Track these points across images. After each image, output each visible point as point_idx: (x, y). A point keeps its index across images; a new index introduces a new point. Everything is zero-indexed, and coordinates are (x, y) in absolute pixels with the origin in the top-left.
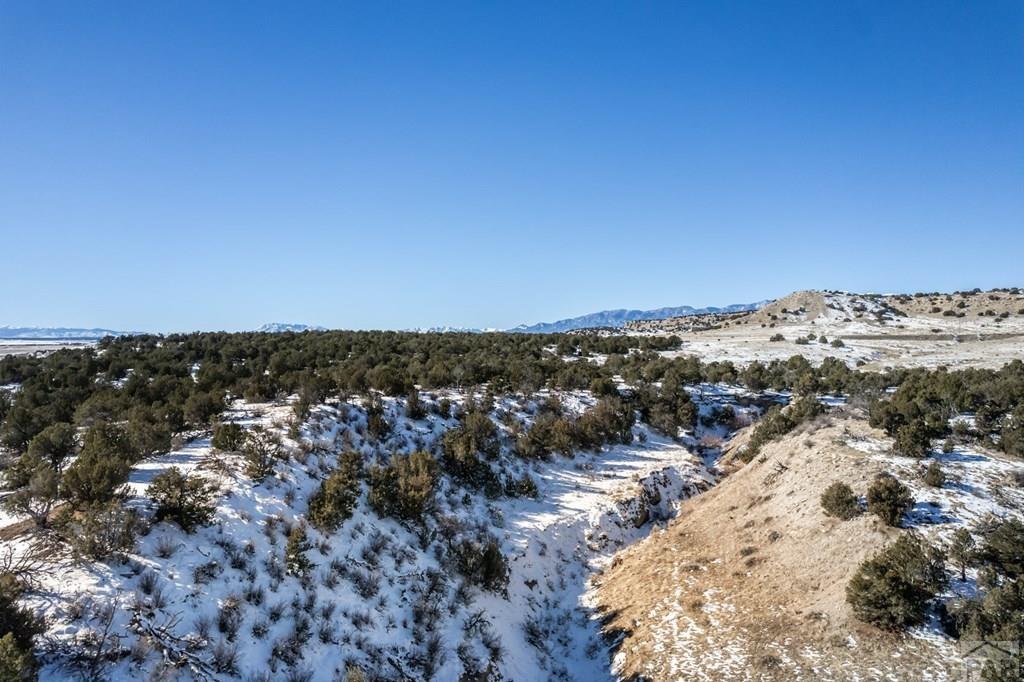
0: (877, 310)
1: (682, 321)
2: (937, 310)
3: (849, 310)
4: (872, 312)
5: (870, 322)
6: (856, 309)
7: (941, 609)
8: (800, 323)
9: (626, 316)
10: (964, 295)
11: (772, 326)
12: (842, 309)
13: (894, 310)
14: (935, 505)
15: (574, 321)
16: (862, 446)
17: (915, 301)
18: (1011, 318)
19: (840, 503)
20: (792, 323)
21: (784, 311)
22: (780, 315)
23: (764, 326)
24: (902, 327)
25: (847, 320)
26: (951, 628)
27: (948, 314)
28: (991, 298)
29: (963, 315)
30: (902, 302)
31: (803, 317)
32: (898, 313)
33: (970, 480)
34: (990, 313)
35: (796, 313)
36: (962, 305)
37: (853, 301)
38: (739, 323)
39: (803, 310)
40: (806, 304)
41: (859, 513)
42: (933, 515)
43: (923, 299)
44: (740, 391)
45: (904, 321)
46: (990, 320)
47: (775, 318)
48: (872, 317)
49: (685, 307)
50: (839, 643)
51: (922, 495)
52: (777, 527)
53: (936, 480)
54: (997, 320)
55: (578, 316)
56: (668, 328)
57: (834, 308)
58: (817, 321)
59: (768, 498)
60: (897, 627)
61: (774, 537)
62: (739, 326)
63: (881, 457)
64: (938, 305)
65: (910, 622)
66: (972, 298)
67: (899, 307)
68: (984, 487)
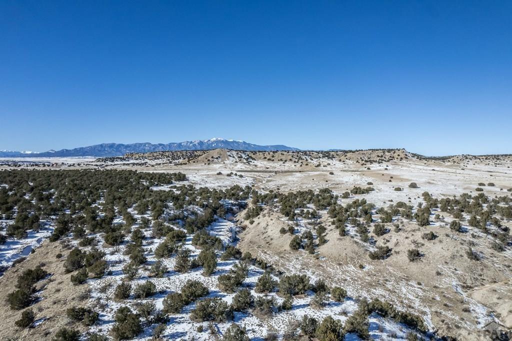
0: (246, 158)
1: (155, 154)
2: (265, 158)
3: (236, 157)
4: (244, 158)
5: (244, 163)
6: (239, 157)
7: (302, 246)
8: (219, 163)
9: (115, 147)
10: (274, 152)
11: (209, 164)
12: (234, 157)
13: (251, 157)
14: (298, 230)
15: (85, 148)
16: (282, 219)
17: (258, 154)
18: (287, 162)
19: (283, 231)
20: (216, 163)
21: (212, 157)
22: (211, 159)
23: (205, 164)
24: (256, 166)
25: (236, 162)
26: (303, 248)
27: (269, 160)
28: (282, 154)
29: (273, 160)
30: (254, 154)
31: (220, 160)
32: (253, 159)
33: (302, 224)
34: (281, 160)
35: (217, 158)
36: (273, 157)
37: (237, 154)
38: (194, 162)
39: (219, 157)
40: (220, 154)
41: (286, 233)
42: (298, 232)
43: (261, 153)
44: (232, 202)
45: (255, 162)
46: (282, 162)
47: (209, 160)
48: (245, 161)
49: (147, 143)
50: (290, 253)
51: (296, 228)
52: (272, 237)
53: (297, 225)
54: (284, 163)
55: (88, 146)
56: (150, 158)
57: (231, 156)
58: (225, 162)
59: (267, 232)
60: (297, 249)
61: (272, 239)
62: (194, 164)
63: (287, 222)
64: (266, 156)
65: (299, 248)
66: (276, 154)
67: (253, 156)
68: (304, 225)
